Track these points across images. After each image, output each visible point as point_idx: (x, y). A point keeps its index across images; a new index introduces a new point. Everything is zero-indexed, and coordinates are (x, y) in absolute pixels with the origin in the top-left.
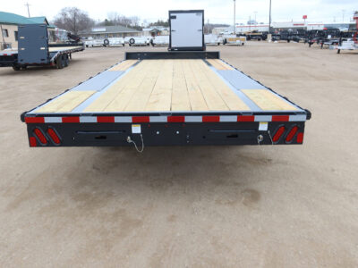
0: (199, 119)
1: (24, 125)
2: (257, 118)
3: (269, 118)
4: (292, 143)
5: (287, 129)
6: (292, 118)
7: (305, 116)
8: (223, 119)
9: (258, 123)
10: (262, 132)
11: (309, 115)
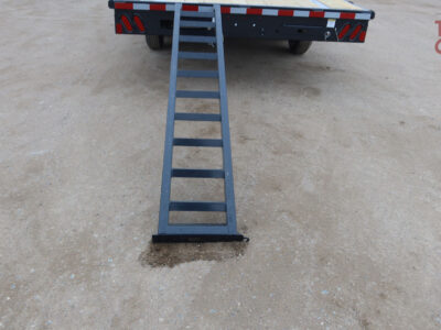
0: (275, 13)
1: (112, 11)
2: (327, 15)
3: (338, 15)
4: (355, 41)
5: (352, 28)
6: (358, 17)
7: (370, 15)
8: (296, 14)
9: (326, 20)
10: (330, 29)
11: (373, 15)
